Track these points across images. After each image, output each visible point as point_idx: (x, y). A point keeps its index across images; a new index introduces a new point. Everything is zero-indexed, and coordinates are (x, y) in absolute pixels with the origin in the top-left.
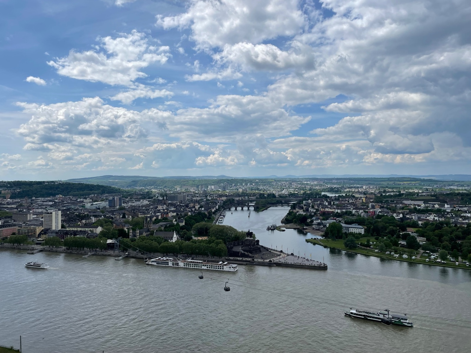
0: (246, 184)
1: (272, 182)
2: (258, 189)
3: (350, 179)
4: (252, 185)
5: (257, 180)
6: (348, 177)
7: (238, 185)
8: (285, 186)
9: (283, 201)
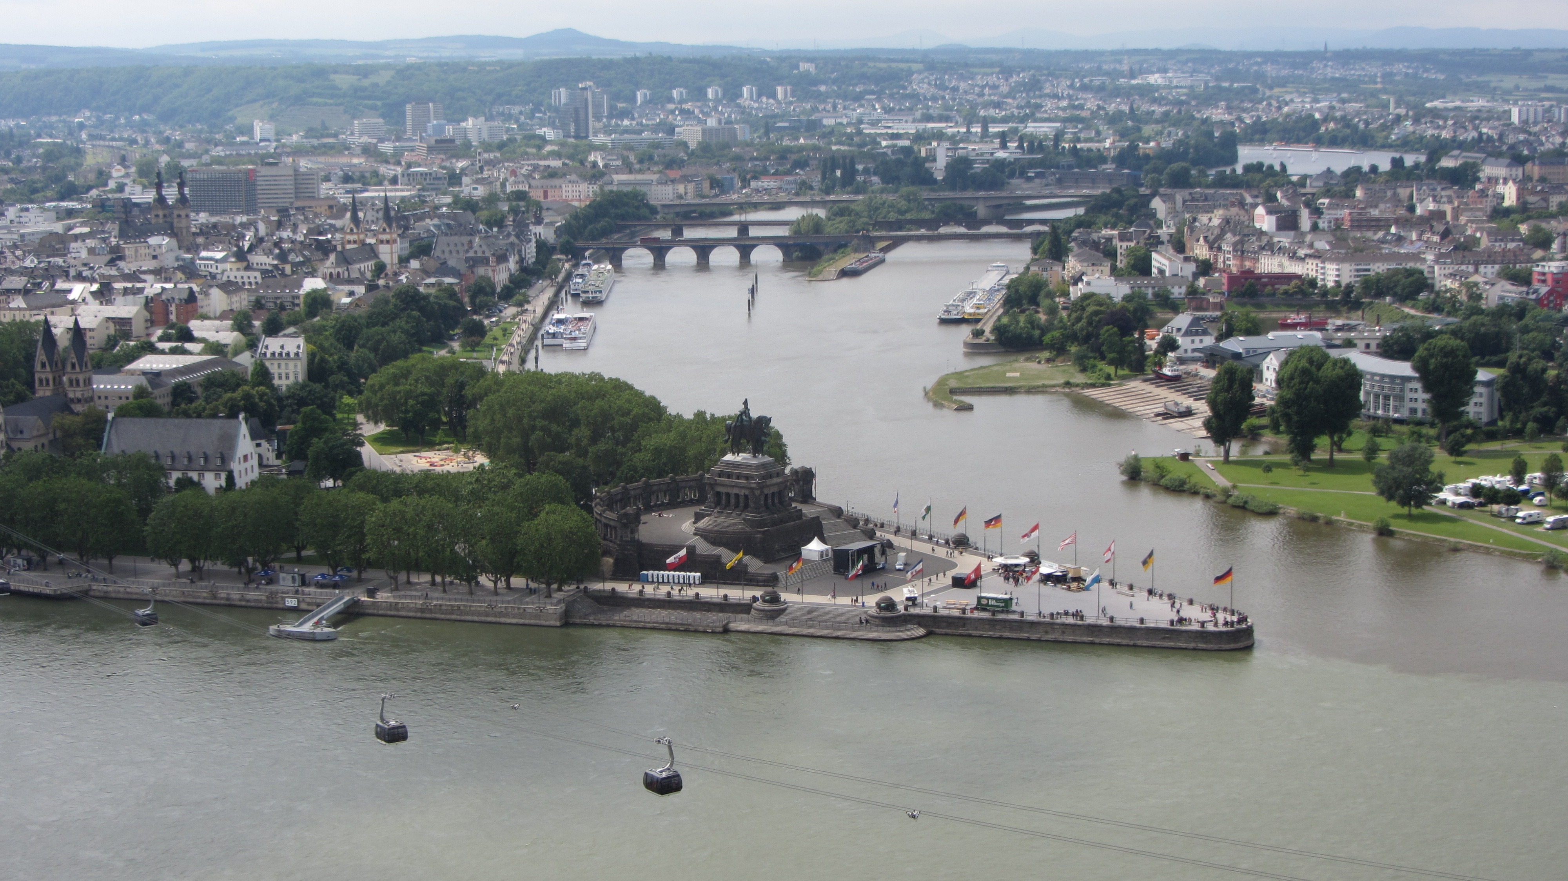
0: (732, 94)
1: (910, 73)
2: (812, 126)
3: (1428, 58)
4: (773, 95)
5: (804, 66)
6: (1414, 45)
7: (670, 100)
8: (998, 105)
9: (981, 210)
